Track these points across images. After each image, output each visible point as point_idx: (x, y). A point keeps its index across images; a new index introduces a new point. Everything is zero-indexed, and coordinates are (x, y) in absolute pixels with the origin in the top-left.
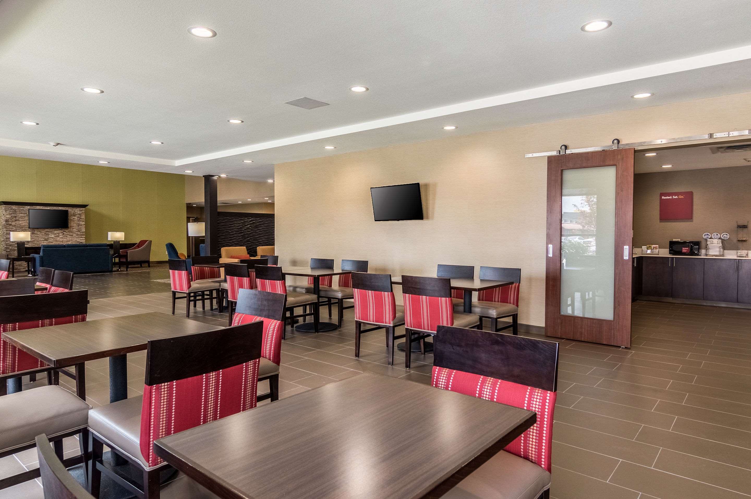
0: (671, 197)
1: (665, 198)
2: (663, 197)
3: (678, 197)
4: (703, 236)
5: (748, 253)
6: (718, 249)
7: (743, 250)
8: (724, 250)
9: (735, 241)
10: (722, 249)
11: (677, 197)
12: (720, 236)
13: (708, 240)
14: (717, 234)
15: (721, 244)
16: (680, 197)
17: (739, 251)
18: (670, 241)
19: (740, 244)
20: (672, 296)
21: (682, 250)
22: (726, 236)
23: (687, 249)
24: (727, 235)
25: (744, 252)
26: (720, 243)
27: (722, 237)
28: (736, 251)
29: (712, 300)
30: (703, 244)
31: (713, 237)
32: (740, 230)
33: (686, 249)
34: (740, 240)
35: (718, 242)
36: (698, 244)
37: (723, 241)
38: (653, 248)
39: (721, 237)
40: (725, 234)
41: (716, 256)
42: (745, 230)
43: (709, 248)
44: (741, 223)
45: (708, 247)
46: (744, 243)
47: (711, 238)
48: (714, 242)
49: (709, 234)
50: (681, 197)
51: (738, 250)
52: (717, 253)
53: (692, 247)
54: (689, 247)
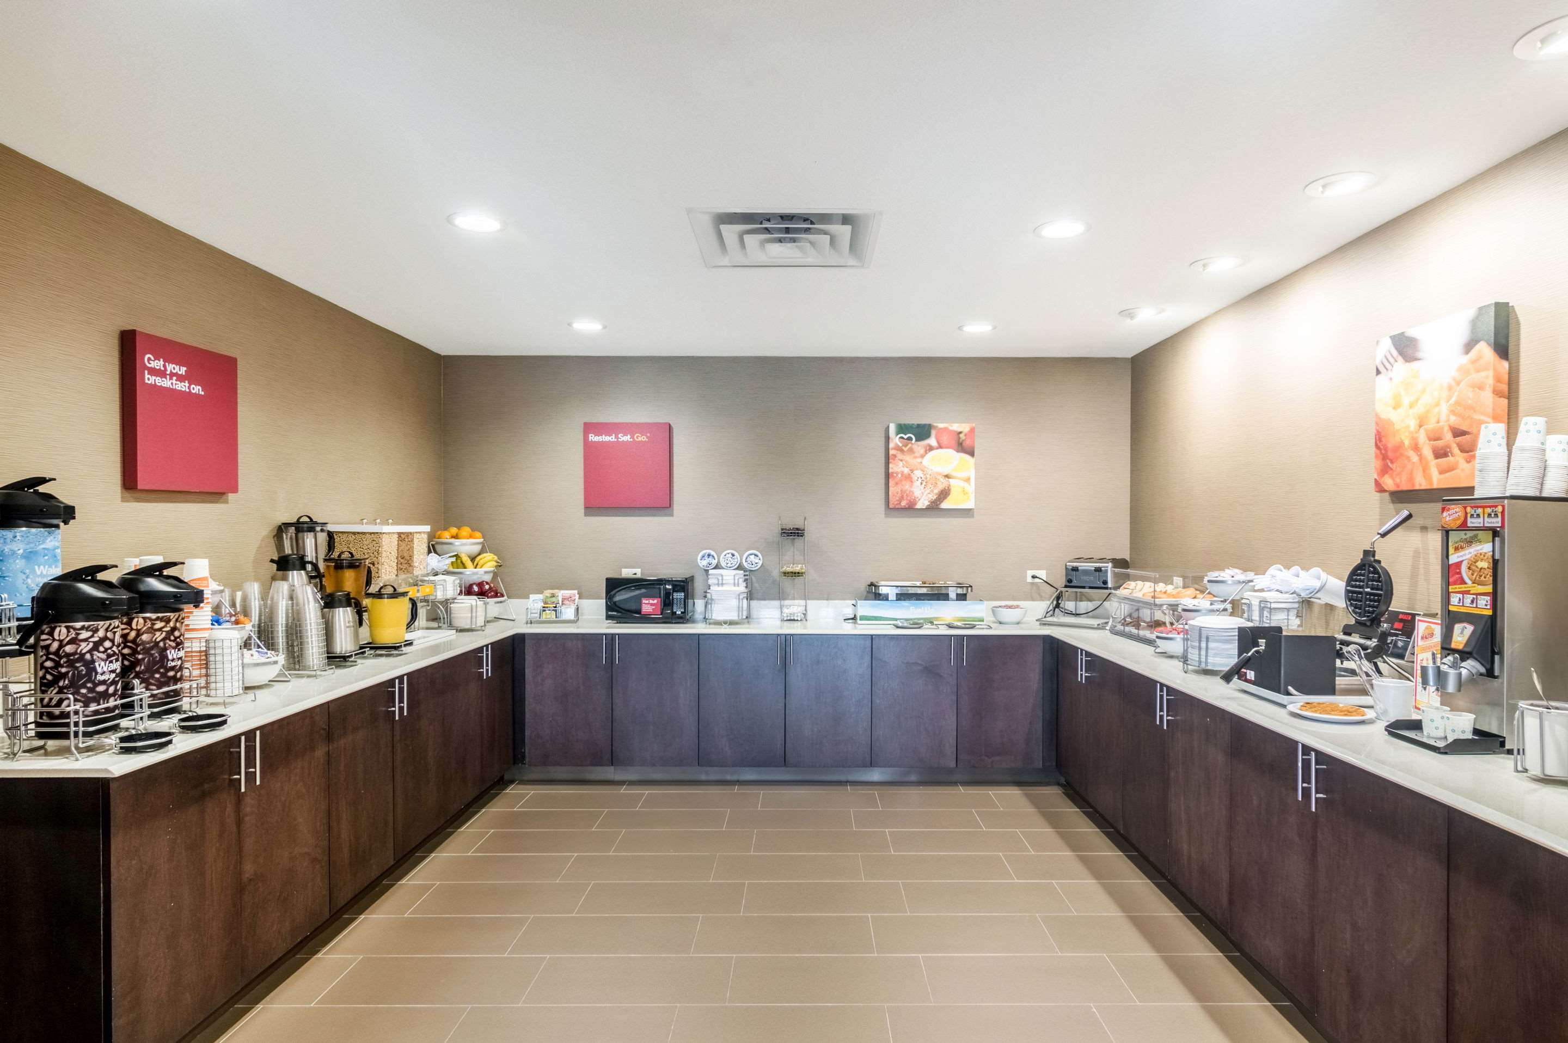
0: (612, 438)
1: (597, 439)
2: (593, 438)
3: (632, 437)
4: (699, 561)
5: (806, 610)
6: (734, 603)
7: (794, 599)
8: (751, 599)
9: (776, 573)
10: (745, 601)
11: (629, 436)
12: (741, 560)
13: (711, 572)
14: (733, 555)
15: (744, 584)
16: (637, 437)
17: (787, 602)
18: (608, 580)
19: (787, 583)
20: (612, 761)
21: (641, 605)
22: (755, 561)
23: (655, 601)
24: (756, 555)
25: (794, 607)
26: (741, 581)
27: (745, 564)
28: (779, 601)
29: (722, 764)
30: (698, 585)
31: (723, 564)
32: (787, 541)
33: (652, 605)
34: (788, 573)
35: (737, 578)
36: (684, 586)
37: (749, 576)
38: (563, 600)
39: (744, 561)
40: (751, 554)
41: (731, 623)
42: (799, 541)
43: (712, 599)
44: (790, 524)
45: (709, 595)
46: (799, 580)
47: (717, 567)
48: (725, 578)
49: (713, 553)
50: (640, 439)
51: (784, 599)
52: (733, 616)
53: (668, 594)
54: (660, 597)
